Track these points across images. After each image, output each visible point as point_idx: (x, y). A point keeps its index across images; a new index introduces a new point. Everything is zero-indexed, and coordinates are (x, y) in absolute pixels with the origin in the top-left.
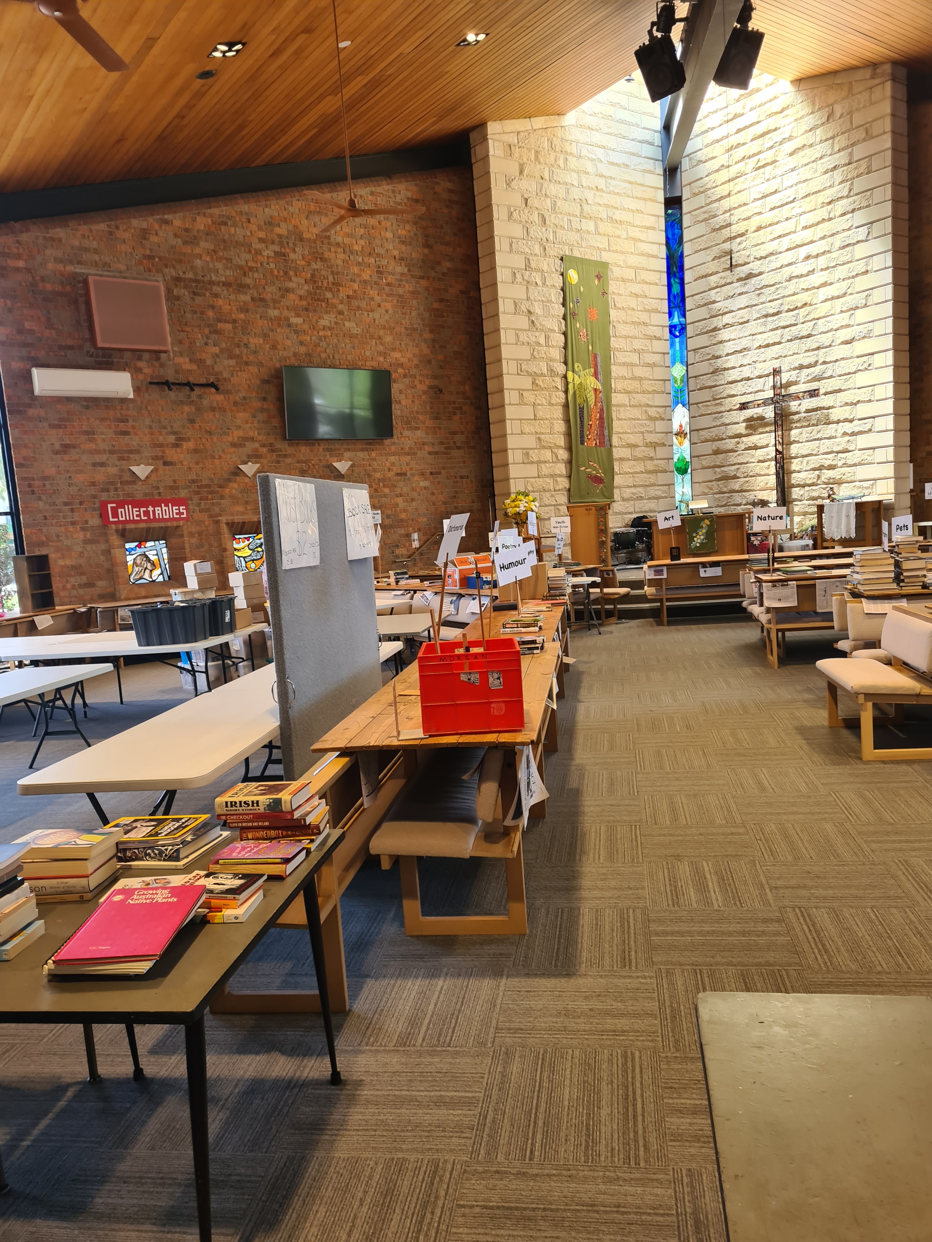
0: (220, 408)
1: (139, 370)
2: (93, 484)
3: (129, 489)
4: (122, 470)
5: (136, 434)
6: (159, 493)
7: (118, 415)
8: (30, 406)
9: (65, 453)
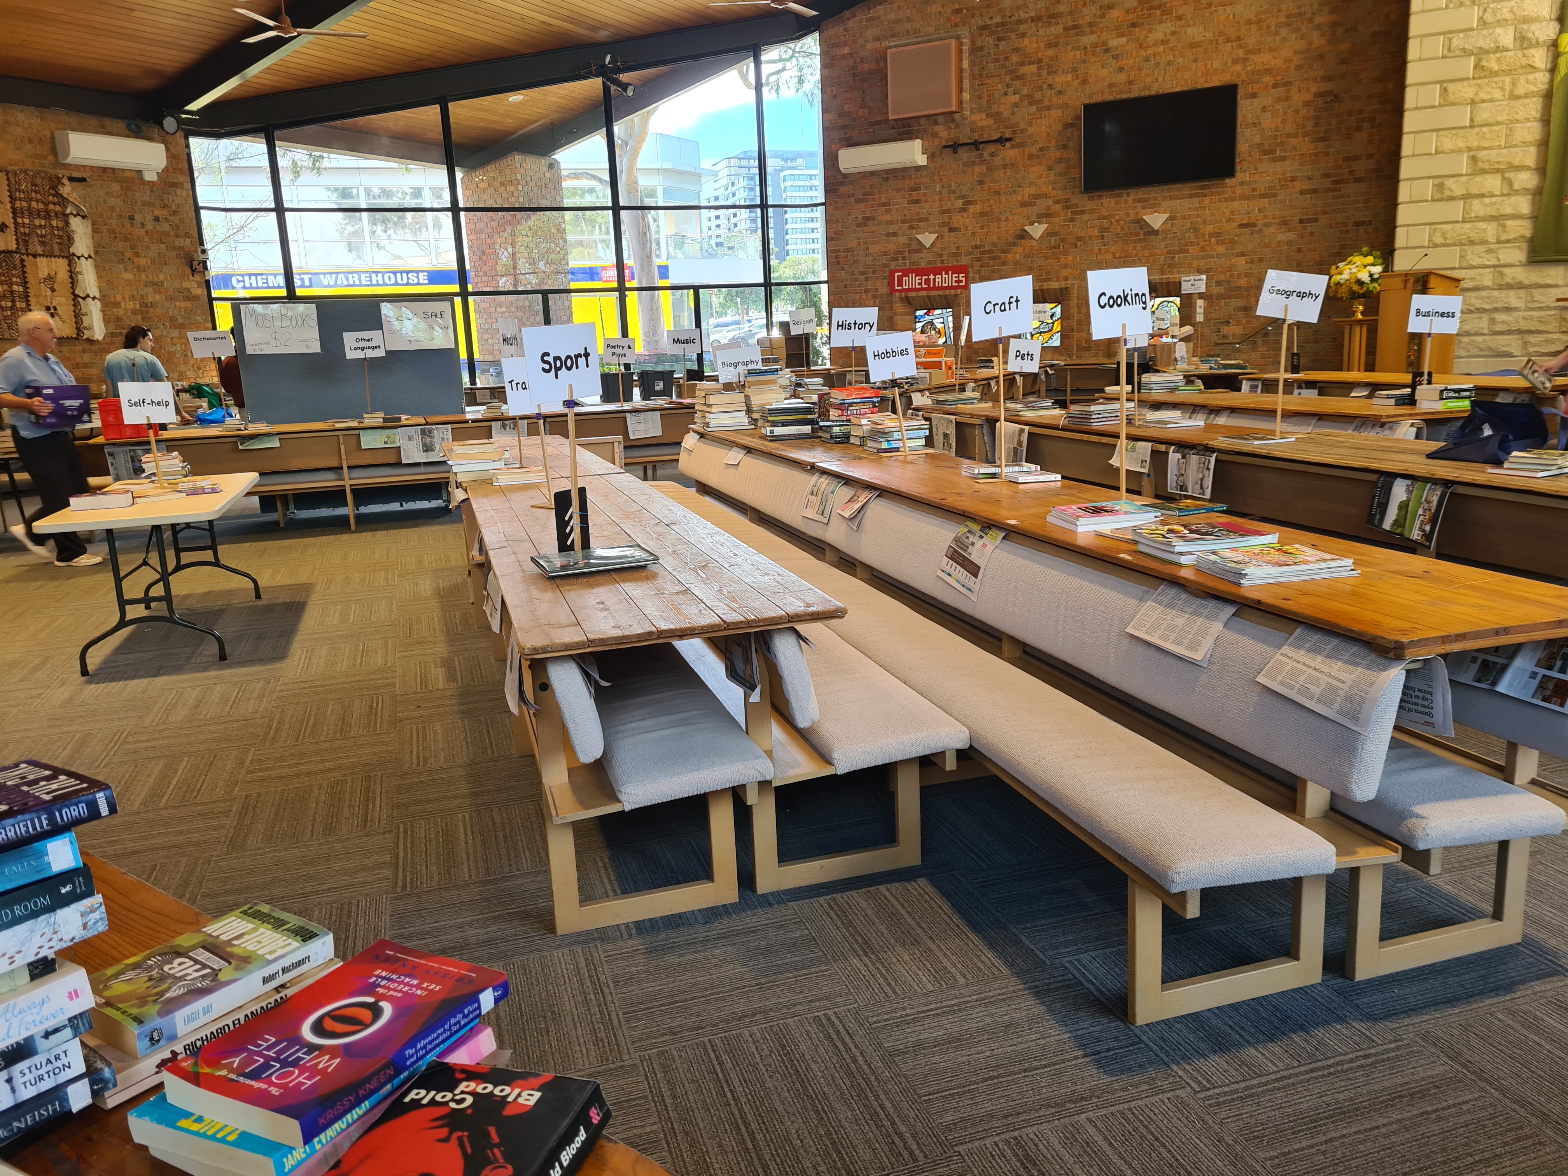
0: (1012, 164)
1: (935, 135)
2: (885, 254)
3: (915, 257)
4: (911, 239)
5: (926, 202)
6: (942, 262)
7: (913, 185)
8: (842, 184)
9: (865, 225)
